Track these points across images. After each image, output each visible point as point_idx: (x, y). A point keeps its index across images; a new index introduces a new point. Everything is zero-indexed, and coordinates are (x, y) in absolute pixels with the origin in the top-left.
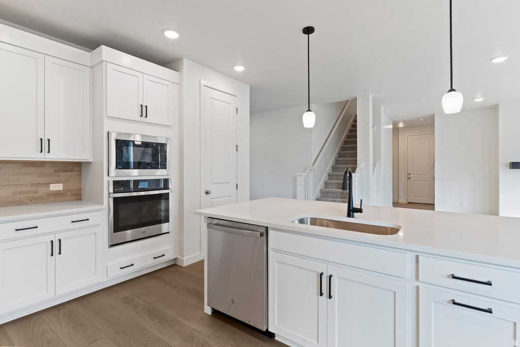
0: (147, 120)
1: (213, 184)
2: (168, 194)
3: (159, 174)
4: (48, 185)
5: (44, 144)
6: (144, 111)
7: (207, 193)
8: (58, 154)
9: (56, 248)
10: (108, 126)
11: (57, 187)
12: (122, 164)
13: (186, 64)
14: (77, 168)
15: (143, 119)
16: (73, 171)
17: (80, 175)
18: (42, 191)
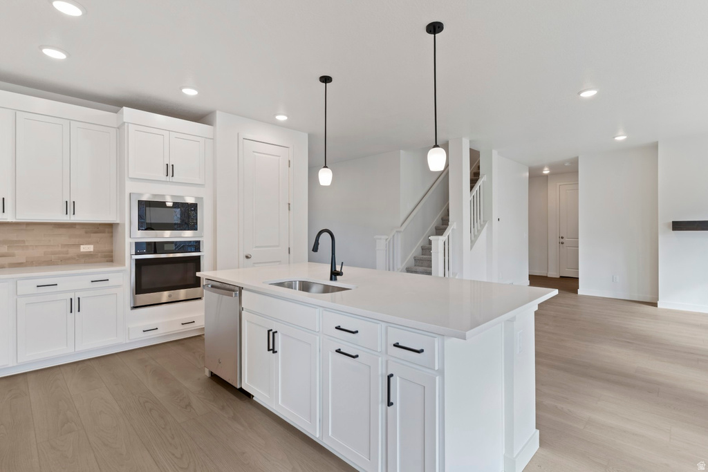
0: (174, 179)
1: (256, 247)
2: (199, 258)
3: (187, 235)
4: (78, 245)
5: (70, 207)
6: (170, 170)
7: (247, 257)
8: (83, 216)
9: (75, 305)
10: (130, 187)
11: (87, 248)
12: (145, 225)
13: (219, 117)
14: (108, 229)
15: (169, 178)
16: (104, 232)
17: (112, 236)
18: (72, 252)
